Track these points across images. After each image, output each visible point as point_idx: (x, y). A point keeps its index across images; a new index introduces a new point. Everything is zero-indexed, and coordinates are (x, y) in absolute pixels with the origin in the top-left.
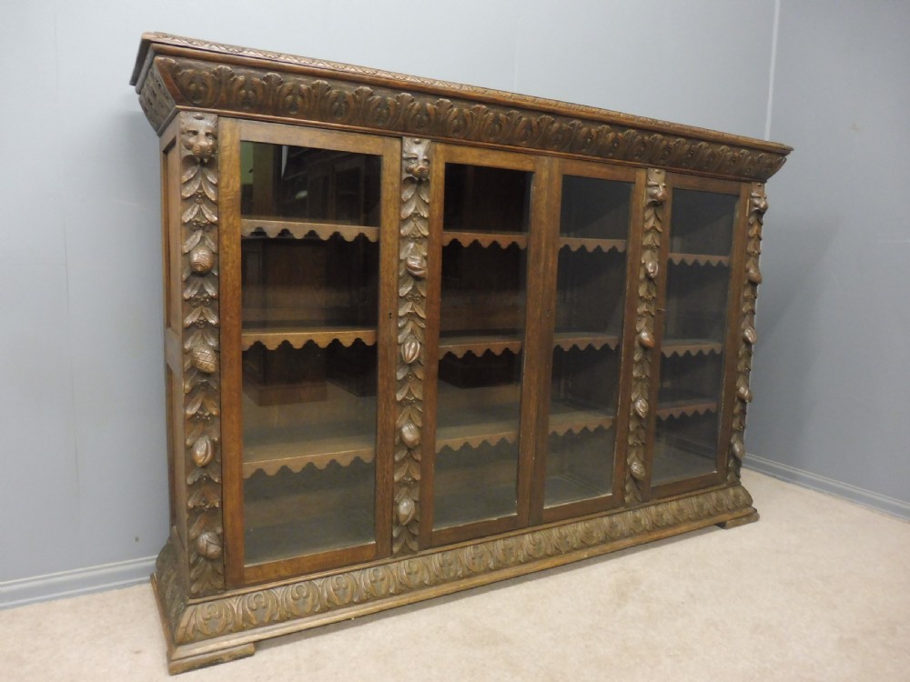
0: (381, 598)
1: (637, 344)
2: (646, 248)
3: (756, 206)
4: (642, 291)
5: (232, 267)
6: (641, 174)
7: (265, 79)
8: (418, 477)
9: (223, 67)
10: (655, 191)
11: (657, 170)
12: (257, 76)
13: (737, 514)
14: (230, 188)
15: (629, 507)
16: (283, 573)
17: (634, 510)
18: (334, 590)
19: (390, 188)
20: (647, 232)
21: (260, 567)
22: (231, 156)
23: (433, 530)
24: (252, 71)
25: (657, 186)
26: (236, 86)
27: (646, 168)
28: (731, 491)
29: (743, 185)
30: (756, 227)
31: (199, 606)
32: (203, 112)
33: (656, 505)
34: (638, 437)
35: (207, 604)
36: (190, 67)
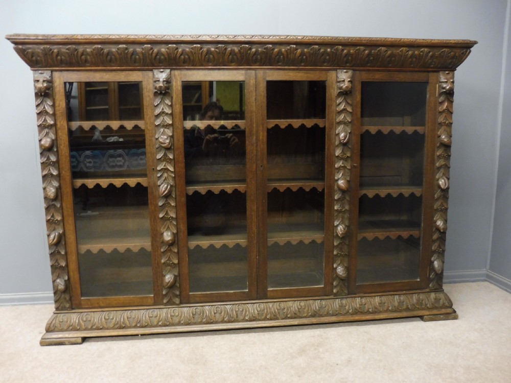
0: (154, 327)
1: (336, 187)
2: (340, 123)
3: (444, 88)
4: (338, 152)
5: (64, 146)
6: (332, 74)
7: (67, 49)
8: (176, 261)
9: (45, 46)
10: (342, 85)
11: (345, 71)
12: (64, 49)
13: (435, 312)
14: (61, 107)
15: (336, 296)
16: (102, 304)
17: (342, 299)
18: (127, 318)
19: (148, 99)
20: (340, 112)
21: (89, 299)
22: (60, 90)
23: (190, 293)
24: (61, 46)
25: (344, 81)
26: (54, 55)
27: (336, 70)
28: (433, 295)
29: (431, 74)
30: (446, 104)
31: (59, 315)
32: (43, 70)
33: (362, 297)
34: (341, 250)
35: (62, 315)
36: (30, 48)
